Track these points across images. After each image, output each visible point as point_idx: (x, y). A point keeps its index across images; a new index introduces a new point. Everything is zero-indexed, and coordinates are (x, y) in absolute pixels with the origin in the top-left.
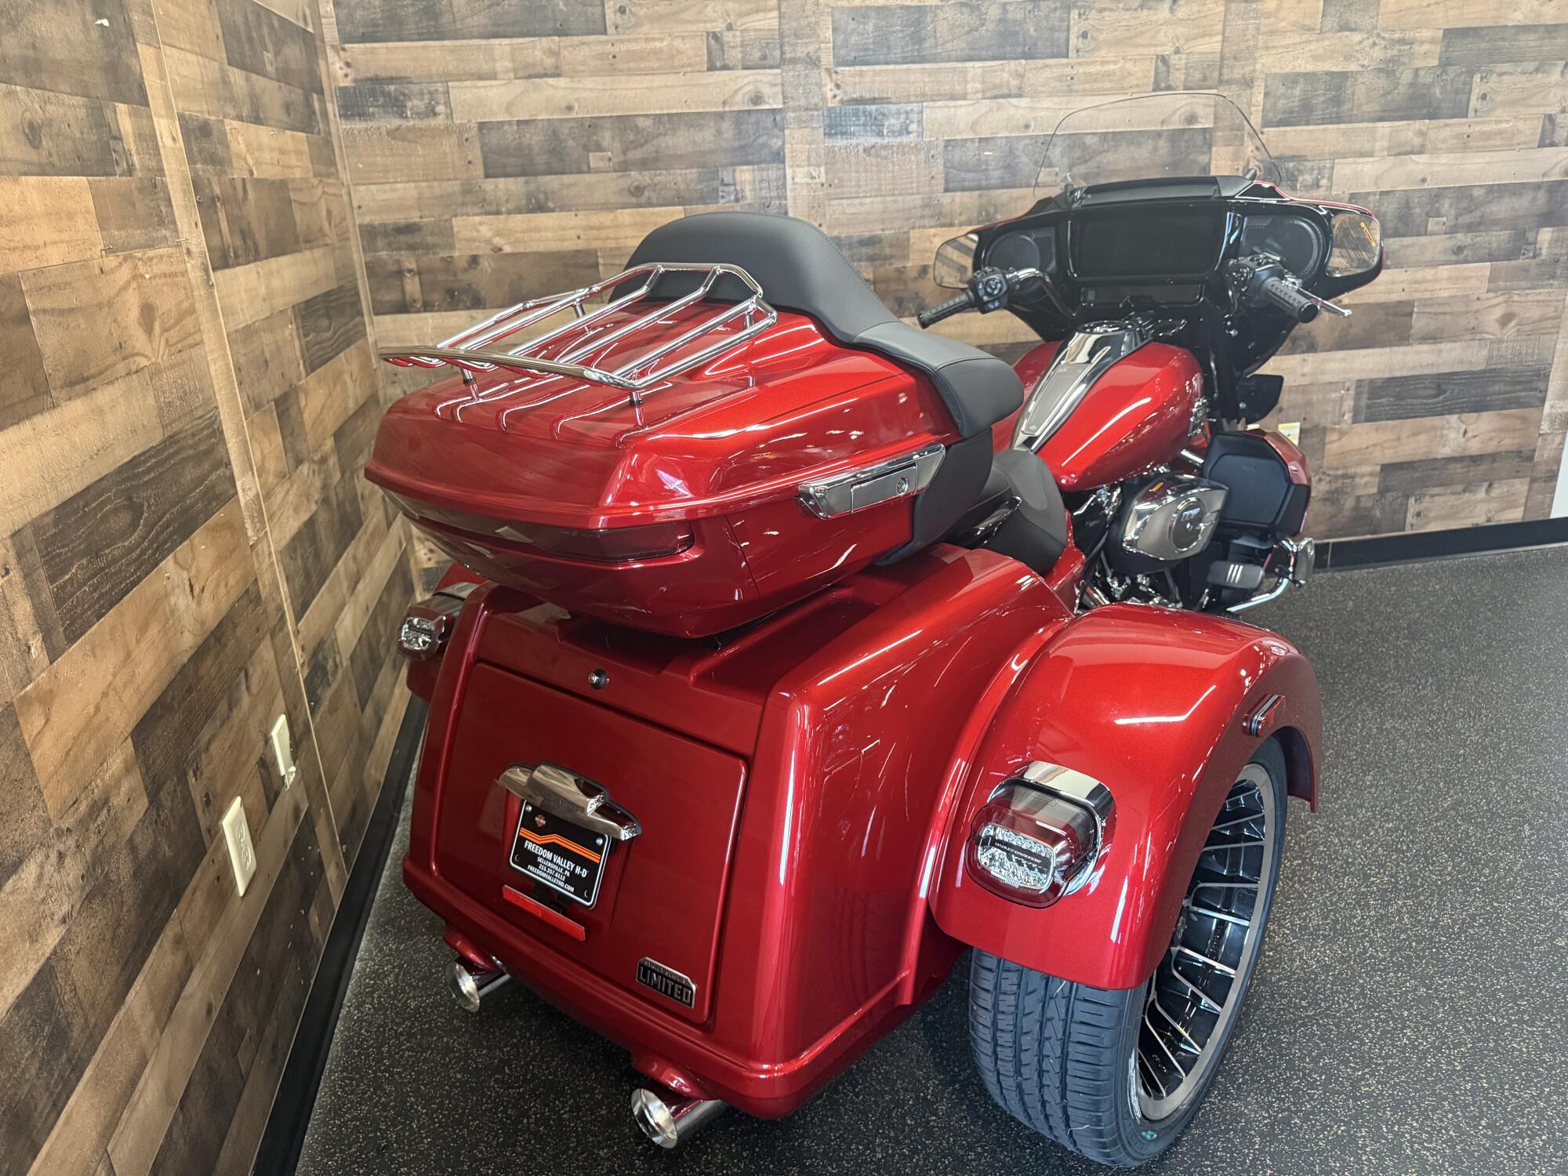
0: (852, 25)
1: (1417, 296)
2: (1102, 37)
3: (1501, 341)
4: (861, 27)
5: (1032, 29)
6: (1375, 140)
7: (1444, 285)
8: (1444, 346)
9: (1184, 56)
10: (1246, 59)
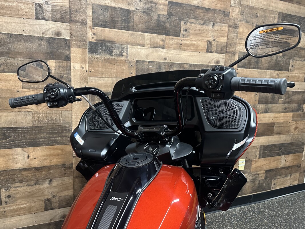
0: (101, 12)
1: (275, 121)
2: (191, 32)
3: (294, 135)
4: (104, 13)
5: (168, 25)
6: (267, 75)
7: (282, 118)
8: (282, 136)
9: (216, 42)
10: (234, 46)
